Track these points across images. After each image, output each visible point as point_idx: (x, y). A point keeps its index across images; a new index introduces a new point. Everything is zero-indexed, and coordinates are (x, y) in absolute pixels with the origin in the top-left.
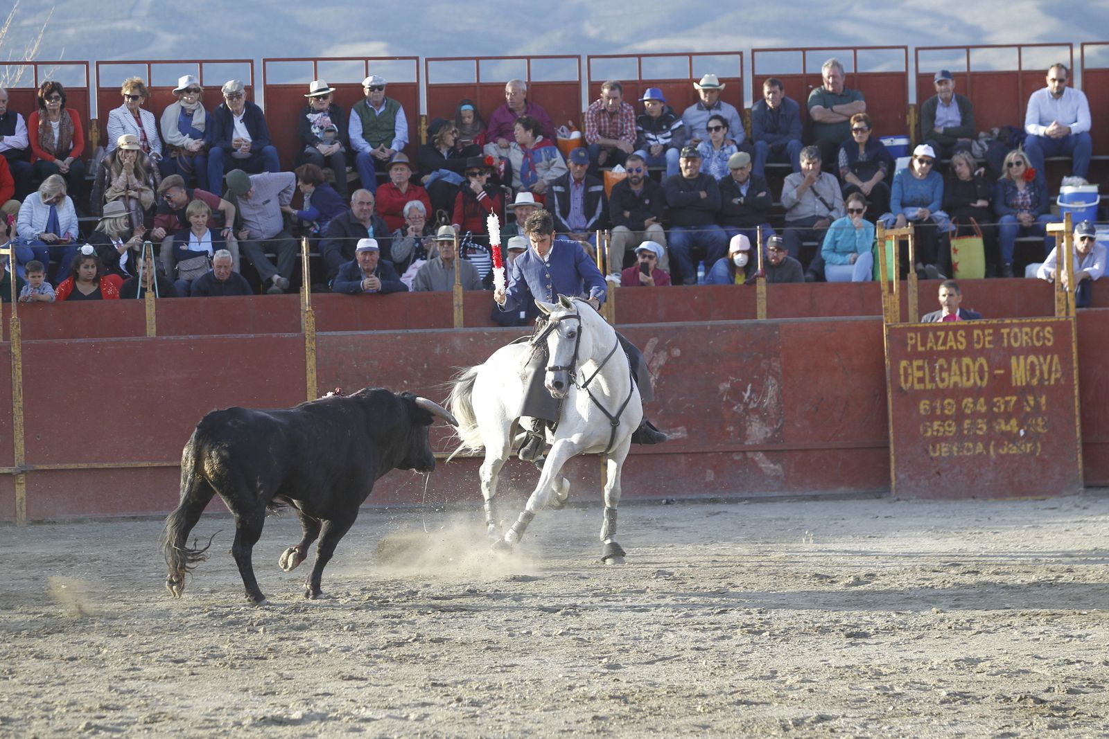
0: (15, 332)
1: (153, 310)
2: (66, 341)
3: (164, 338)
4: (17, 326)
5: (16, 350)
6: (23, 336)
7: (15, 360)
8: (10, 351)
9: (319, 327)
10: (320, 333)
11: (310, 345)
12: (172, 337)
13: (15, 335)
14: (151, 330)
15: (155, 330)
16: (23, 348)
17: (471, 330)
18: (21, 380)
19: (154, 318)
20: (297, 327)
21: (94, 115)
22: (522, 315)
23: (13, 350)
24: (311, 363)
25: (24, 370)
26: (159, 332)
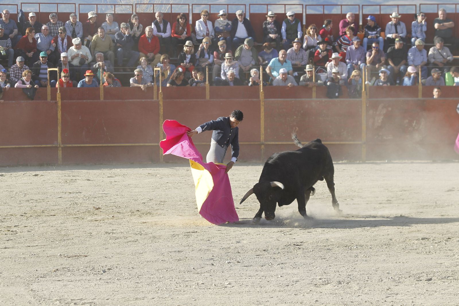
0: (161, 97)
1: (209, 90)
2: (178, 100)
3: (212, 100)
4: (162, 95)
5: (161, 103)
6: (164, 98)
7: (160, 106)
8: (159, 103)
9: (266, 97)
10: (266, 100)
11: (262, 103)
12: (214, 100)
13: (161, 98)
14: (208, 97)
15: (209, 97)
16: (164, 102)
17: (318, 99)
18: (162, 113)
19: (209, 93)
20: (258, 97)
21: (191, 22)
22: (337, 94)
23: (160, 103)
24: (262, 110)
25: (164, 109)
26: (210, 98)
